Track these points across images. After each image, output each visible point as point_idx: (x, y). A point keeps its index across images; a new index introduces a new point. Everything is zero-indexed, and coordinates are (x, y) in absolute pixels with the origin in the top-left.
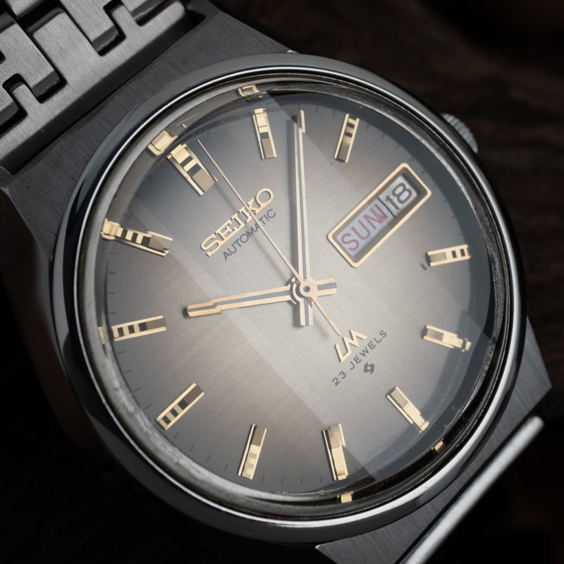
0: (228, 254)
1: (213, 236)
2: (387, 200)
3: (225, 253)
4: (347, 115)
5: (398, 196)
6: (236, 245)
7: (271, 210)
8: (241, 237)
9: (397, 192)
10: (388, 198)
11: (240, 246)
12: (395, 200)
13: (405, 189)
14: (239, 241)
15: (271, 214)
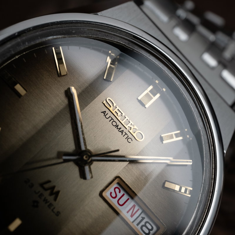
0: (104, 114)
1: (115, 105)
2: (142, 217)
3: (105, 112)
4: (191, 189)
5: (145, 226)
6: (110, 118)
7: (132, 141)
8: (114, 121)
9: (148, 225)
10: (143, 218)
11: (110, 121)
12: (143, 223)
13: (150, 230)
14: (112, 121)
15: (130, 140)
